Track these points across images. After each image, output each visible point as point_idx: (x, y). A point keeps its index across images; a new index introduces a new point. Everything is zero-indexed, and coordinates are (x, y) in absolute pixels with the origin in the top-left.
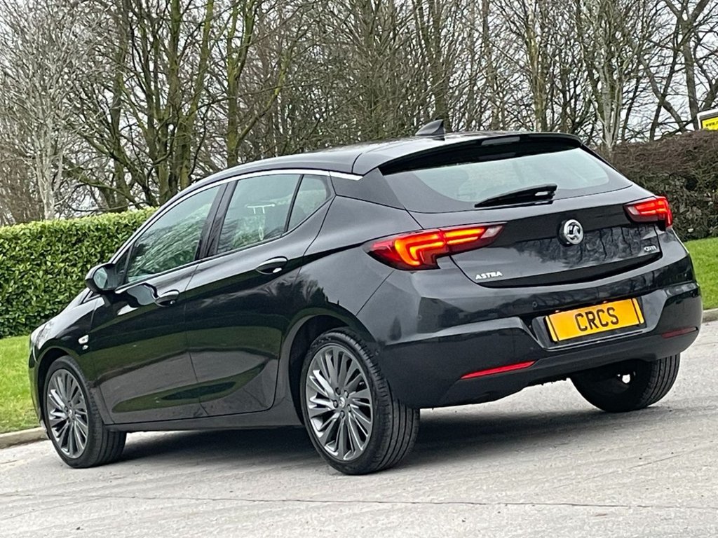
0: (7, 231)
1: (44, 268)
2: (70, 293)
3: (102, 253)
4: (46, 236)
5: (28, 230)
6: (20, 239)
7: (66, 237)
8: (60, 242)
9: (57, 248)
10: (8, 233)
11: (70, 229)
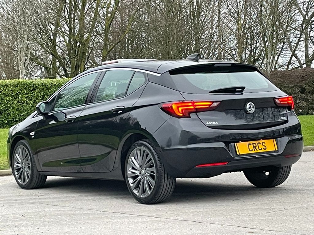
1: (17, 100)
2: (28, 112)
3: (44, 96)
4: (20, 86)
5: (12, 83)
6: (8, 86)
7: (28, 87)
8: (25, 89)
9: (24, 92)
10: (3, 83)
11: (30, 84)
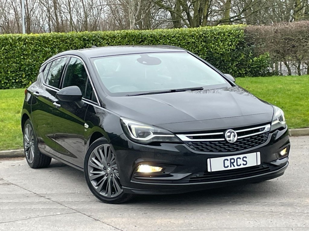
0: (111, 33)
4: (128, 38)
5: (120, 34)
6: (116, 38)
7: (137, 39)
8: (134, 41)
9: (132, 44)
10: (111, 35)
11: (139, 35)
